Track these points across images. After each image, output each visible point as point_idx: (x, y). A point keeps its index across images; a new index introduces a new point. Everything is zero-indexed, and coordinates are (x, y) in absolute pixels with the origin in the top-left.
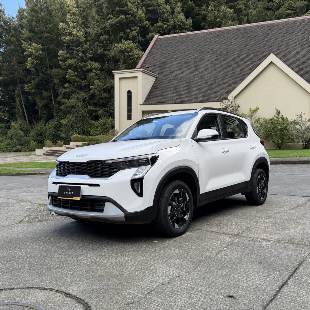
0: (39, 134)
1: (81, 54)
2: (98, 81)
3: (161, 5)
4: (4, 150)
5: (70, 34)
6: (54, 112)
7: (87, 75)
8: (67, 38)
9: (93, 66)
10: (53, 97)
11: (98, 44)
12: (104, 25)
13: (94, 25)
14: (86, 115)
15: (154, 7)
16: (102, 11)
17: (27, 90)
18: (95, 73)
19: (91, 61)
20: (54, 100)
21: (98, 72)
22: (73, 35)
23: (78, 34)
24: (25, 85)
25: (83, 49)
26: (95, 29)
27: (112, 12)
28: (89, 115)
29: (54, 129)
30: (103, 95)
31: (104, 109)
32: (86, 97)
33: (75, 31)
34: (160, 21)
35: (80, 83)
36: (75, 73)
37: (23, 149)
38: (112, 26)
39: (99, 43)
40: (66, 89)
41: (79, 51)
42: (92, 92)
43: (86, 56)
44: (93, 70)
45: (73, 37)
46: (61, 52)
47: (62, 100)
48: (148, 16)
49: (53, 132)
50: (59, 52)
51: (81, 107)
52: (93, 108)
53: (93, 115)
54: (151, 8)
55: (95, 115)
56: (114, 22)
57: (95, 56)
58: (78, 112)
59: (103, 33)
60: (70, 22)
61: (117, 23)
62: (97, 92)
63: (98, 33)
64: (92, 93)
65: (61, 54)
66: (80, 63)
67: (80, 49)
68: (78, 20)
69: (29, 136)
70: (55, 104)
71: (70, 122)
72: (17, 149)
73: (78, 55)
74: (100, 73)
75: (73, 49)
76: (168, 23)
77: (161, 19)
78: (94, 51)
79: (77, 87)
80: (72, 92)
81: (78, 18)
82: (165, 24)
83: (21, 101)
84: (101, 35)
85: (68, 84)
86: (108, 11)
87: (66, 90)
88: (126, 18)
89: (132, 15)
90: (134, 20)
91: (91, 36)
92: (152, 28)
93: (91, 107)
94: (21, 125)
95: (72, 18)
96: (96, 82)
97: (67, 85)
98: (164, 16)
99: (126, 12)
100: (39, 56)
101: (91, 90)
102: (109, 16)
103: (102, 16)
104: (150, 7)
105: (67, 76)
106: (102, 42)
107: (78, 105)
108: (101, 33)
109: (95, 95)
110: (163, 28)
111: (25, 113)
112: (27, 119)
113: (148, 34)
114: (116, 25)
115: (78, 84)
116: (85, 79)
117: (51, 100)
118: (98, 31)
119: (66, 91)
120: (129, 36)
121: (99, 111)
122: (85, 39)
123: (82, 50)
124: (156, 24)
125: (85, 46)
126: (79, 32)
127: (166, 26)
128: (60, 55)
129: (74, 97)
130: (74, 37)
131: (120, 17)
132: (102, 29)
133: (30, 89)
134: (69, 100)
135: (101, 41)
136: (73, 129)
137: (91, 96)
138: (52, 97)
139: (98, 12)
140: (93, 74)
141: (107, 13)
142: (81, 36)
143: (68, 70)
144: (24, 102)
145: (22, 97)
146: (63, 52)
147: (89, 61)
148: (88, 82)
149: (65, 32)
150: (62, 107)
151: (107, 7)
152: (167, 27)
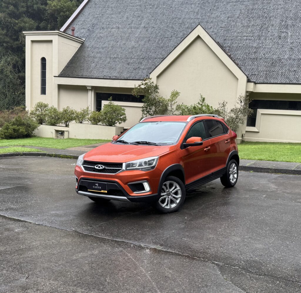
7: (19, 35)
9: (27, 24)
41: (9, 3)
66: (11, 19)
73: (8, 9)
115: (8, 45)
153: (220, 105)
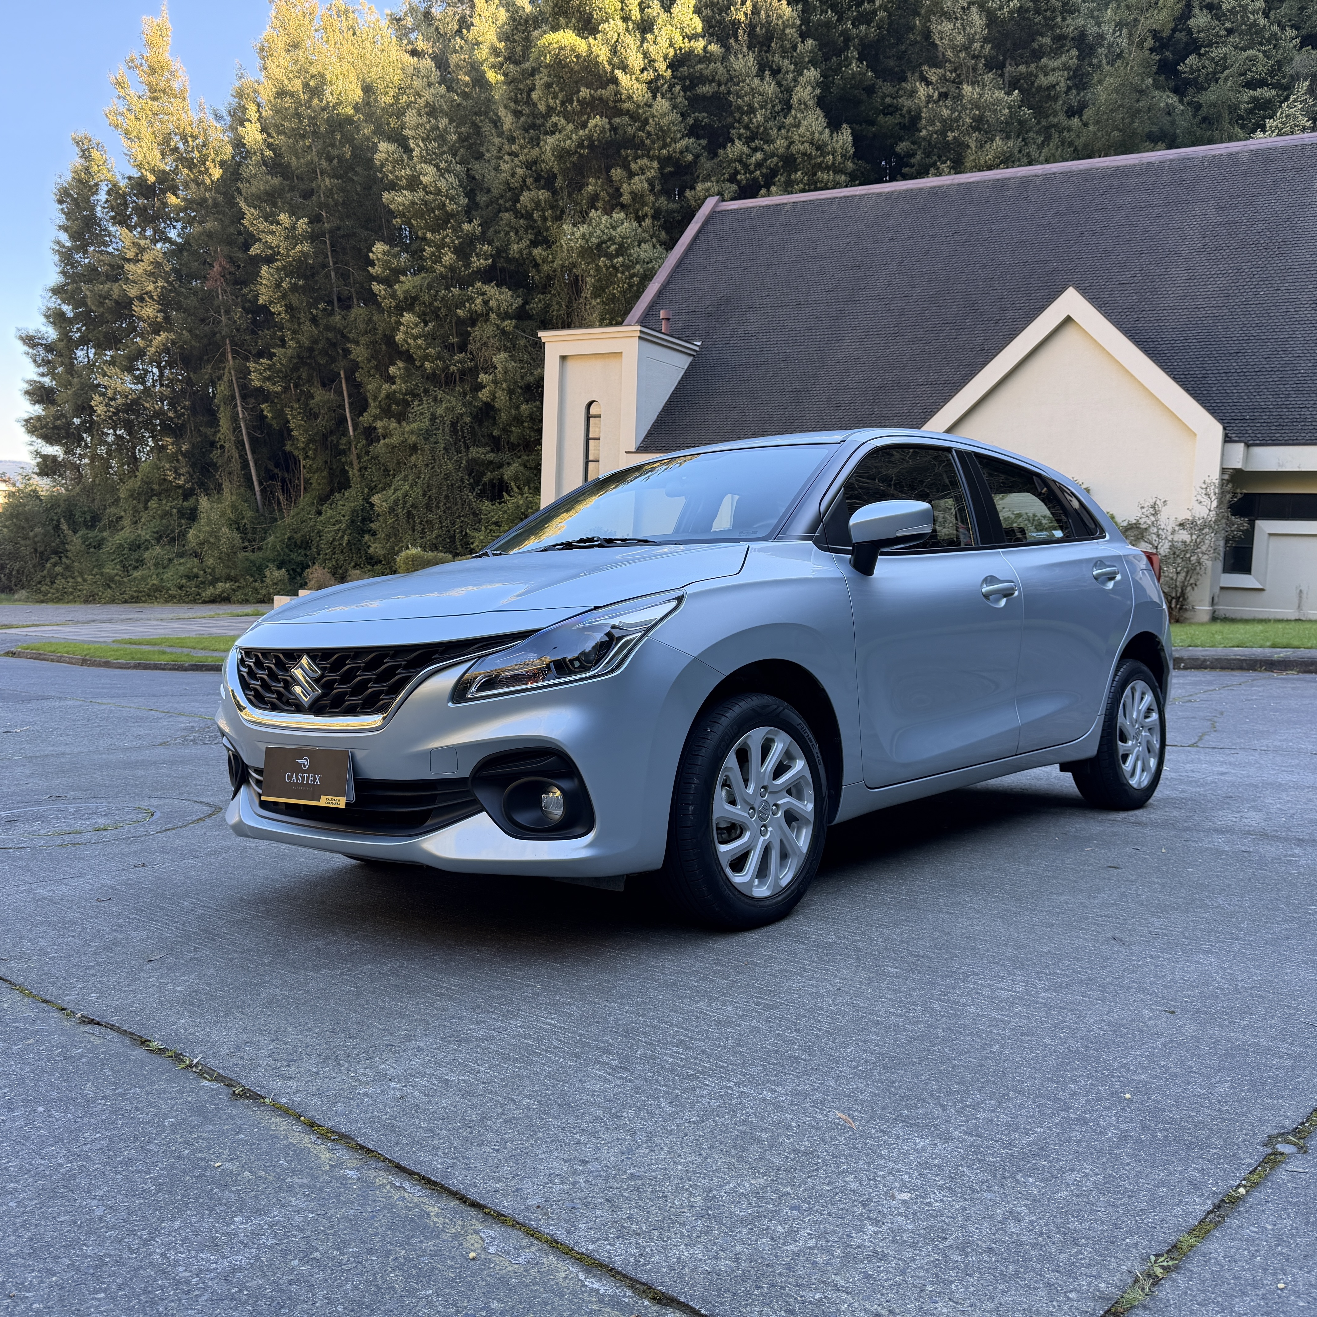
0: (299, 542)
1: (448, 257)
2: (506, 355)
3: (744, 81)
4: (173, 597)
5: (414, 183)
6: (351, 464)
7: (469, 334)
8: (400, 199)
9: (492, 303)
10: (351, 412)
11: (513, 220)
12: (536, 152)
13: (500, 149)
14: (462, 480)
15: (719, 85)
16: (529, 102)
17: (257, 384)
18: (498, 326)
19: (487, 281)
20: (352, 420)
21: (508, 325)
22: (425, 187)
23: (442, 184)
24: (251, 365)
25: (458, 238)
26: (504, 167)
27: (563, 103)
28: (472, 480)
29: (348, 527)
30: (523, 407)
31: (525, 458)
32: (462, 415)
33: (429, 174)
34: (737, 141)
35: (444, 362)
36: (426, 324)
37: (239, 595)
38: (562, 154)
39: (516, 217)
40: (394, 383)
41: (443, 245)
42: (484, 394)
43: (468, 265)
44: (493, 316)
45: (421, 193)
46: (379, 248)
47: (379, 424)
48: (696, 120)
49: (346, 538)
50: (374, 249)
51: (444, 448)
52: (488, 453)
53: (485, 479)
54: (706, 89)
55: (491, 481)
56: (568, 142)
57: (501, 263)
58: (433, 468)
59: (529, 181)
60: (414, 137)
61: (580, 145)
62: (502, 399)
63: (514, 183)
64: (484, 399)
65: (380, 256)
66: (447, 288)
67: (447, 240)
68: (445, 129)
69: (260, 549)
70: (355, 436)
71: (405, 503)
72: (217, 592)
73: (441, 262)
74: (516, 327)
75: (424, 239)
76: (765, 147)
77: (742, 131)
78: (497, 248)
79: (432, 378)
80: (415, 396)
81: (443, 122)
82: (755, 150)
83: (235, 419)
84: (524, 186)
85: (400, 364)
86: (551, 102)
87: (394, 387)
88: (614, 129)
89: (634, 117)
90: (641, 133)
91: (489, 191)
92: (709, 165)
93: (481, 450)
94: (234, 507)
95: (422, 125)
96: (500, 358)
97: (399, 369)
98: (751, 120)
99: (611, 104)
100: (301, 261)
101: (481, 387)
102: (555, 119)
103: (528, 116)
104: (704, 84)
105: (399, 337)
106: (528, 216)
107: (436, 443)
108: (524, 181)
109: (494, 406)
110: (746, 166)
111: (252, 464)
112: (257, 488)
113: (693, 188)
114: (576, 151)
115: (437, 366)
116: (462, 348)
117: (342, 420)
118: (513, 175)
119: (395, 392)
120: (621, 195)
121: (509, 464)
122: (464, 201)
123: (453, 242)
124: (725, 148)
125: (466, 227)
126: (446, 176)
127: (759, 156)
128: (378, 259)
129: (422, 414)
130: (427, 193)
131: (589, 125)
132: (530, 165)
133: (268, 379)
134: (404, 424)
135: (523, 212)
136: (414, 530)
137: (481, 409)
138: (347, 410)
139: (516, 102)
140: (489, 330)
141: (548, 106)
142: (453, 192)
143: (403, 316)
144: (246, 425)
145: (239, 409)
146: (386, 248)
147: (479, 284)
148: (471, 360)
149: (397, 177)
150: (379, 448)
151: (548, 86)
152: (765, 160)
153: (1144, 510)
